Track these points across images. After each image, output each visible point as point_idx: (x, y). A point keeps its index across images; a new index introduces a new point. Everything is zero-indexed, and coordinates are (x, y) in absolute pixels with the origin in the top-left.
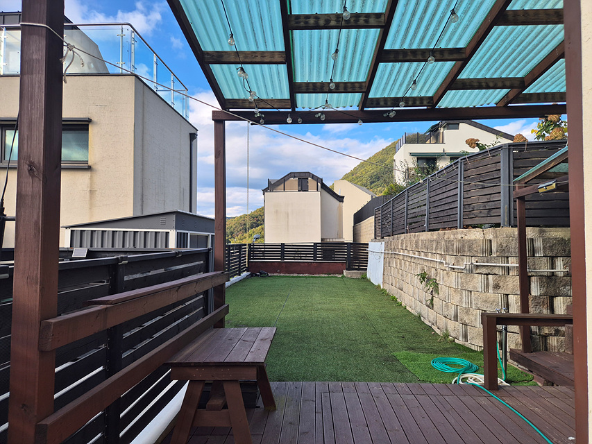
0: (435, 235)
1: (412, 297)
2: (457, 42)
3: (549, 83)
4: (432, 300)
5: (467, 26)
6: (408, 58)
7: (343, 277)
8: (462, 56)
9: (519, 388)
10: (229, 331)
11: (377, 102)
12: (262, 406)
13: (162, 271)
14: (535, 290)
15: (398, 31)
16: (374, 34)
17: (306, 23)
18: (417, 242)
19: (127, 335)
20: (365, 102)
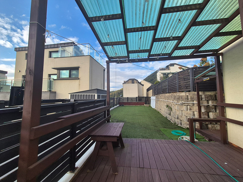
0: (170, 94)
1: (164, 111)
2: (179, 34)
3: (208, 47)
4: (170, 113)
5: (182, 28)
6: (163, 40)
7: (144, 106)
8: (180, 39)
9: (202, 142)
10: (111, 124)
11: (153, 55)
12: (120, 146)
13: (93, 105)
14: (203, 110)
15: (160, 32)
16: (152, 32)
17: (131, 30)
18: (165, 96)
19: (78, 126)
20: (150, 55)
